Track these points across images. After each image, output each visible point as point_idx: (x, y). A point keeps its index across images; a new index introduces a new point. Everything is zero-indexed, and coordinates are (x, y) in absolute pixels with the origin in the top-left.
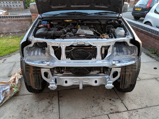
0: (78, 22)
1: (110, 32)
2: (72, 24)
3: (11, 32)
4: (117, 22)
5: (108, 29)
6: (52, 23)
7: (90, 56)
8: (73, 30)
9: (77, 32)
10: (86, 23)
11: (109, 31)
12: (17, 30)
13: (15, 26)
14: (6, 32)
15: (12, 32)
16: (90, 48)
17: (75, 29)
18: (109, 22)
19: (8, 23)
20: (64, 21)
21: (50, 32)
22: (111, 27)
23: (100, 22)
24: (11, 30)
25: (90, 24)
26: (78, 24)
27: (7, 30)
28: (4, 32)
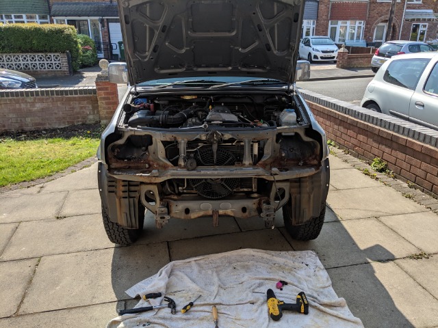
0: (209, 100)
1: (272, 118)
2: (197, 103)
3: (45, 130)
4: (284, 99)
5: (267, 113)
6: (156, 102)
7: (231, 158)
8: (200, 113)
9: (208, 118)
10: (224, 103)
11: (270, 117)
12: (60, 125)
13: (56, 113)
14: (33, 129)
15: (47, 128)
16: (232, 145)
17: (203, 111)
18: (268, 100)
19: (38, 106)
20: (182, 97)
21: (157, 117)
22: (273, 109)
23: (252, 100)
24: (45, 124)
25: (233, 104)
26: (208, 103)
27: (36, 124)
28: (27, 129)
